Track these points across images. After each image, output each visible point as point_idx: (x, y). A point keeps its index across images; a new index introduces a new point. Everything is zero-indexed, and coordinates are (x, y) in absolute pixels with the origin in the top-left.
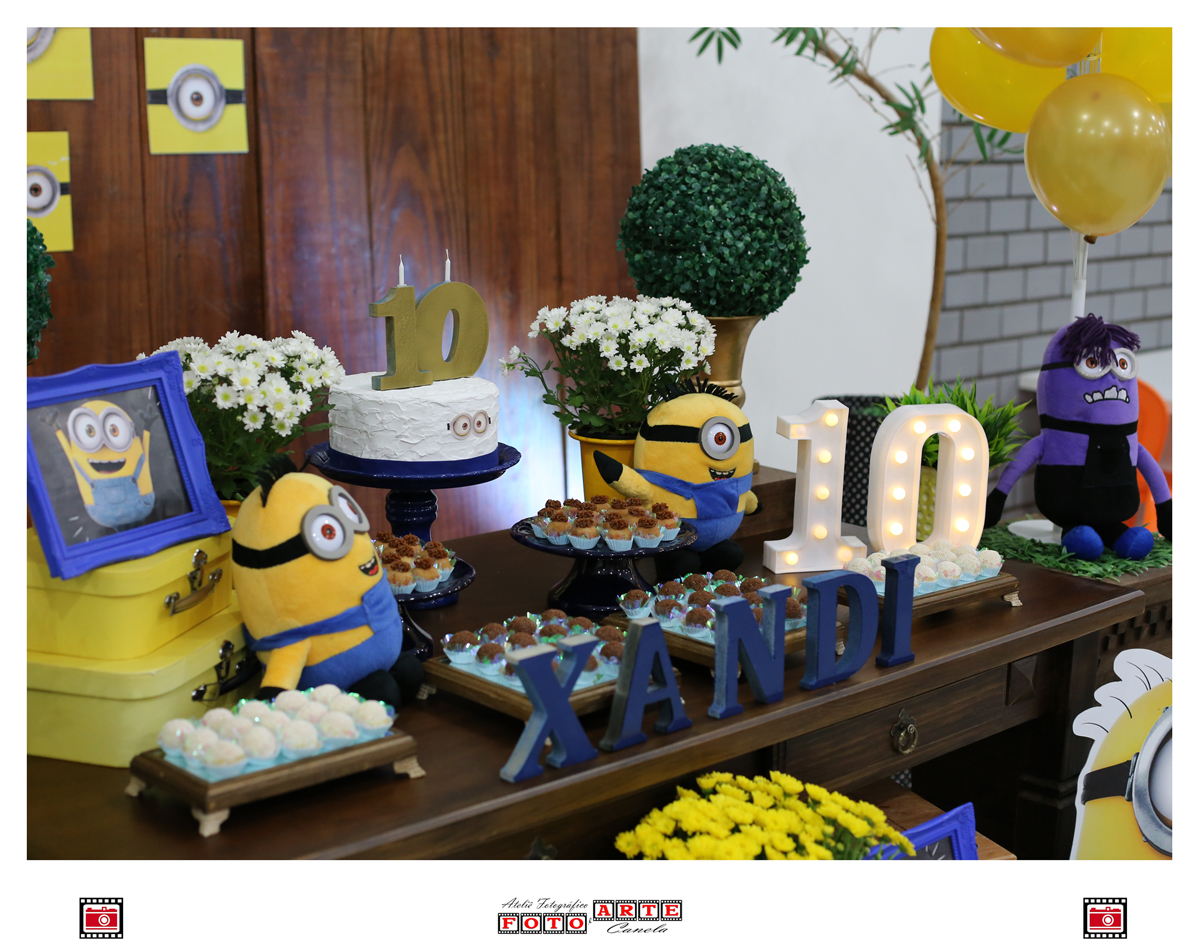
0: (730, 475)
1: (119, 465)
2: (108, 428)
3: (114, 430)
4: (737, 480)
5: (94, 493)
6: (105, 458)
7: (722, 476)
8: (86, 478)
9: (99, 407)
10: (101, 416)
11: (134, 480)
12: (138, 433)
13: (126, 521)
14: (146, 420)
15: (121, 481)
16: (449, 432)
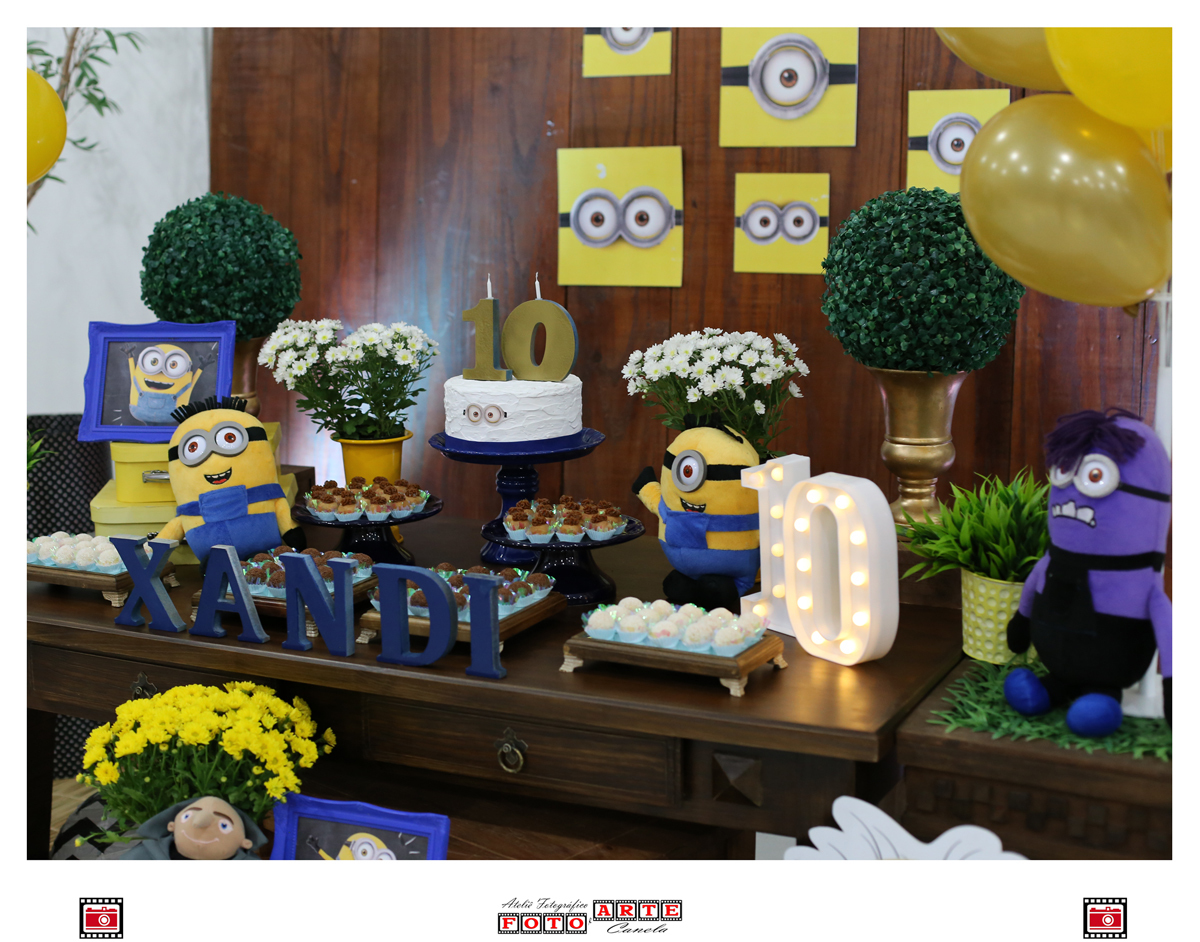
0: (701, 510)
1: (167, 386)
2: (170, 362)
3: (174, 365)
4: (706, 516)
5: (139, 399)
6: (157, 380)
7: (693, 509)
8: (138, 389)
9: (168, 349)
10: (167, 354)
11: (175, 397)
12: (193, 369)
13: (157, 420)
14: (202, 362)
15: (164, 397)
16: (464, 417)
